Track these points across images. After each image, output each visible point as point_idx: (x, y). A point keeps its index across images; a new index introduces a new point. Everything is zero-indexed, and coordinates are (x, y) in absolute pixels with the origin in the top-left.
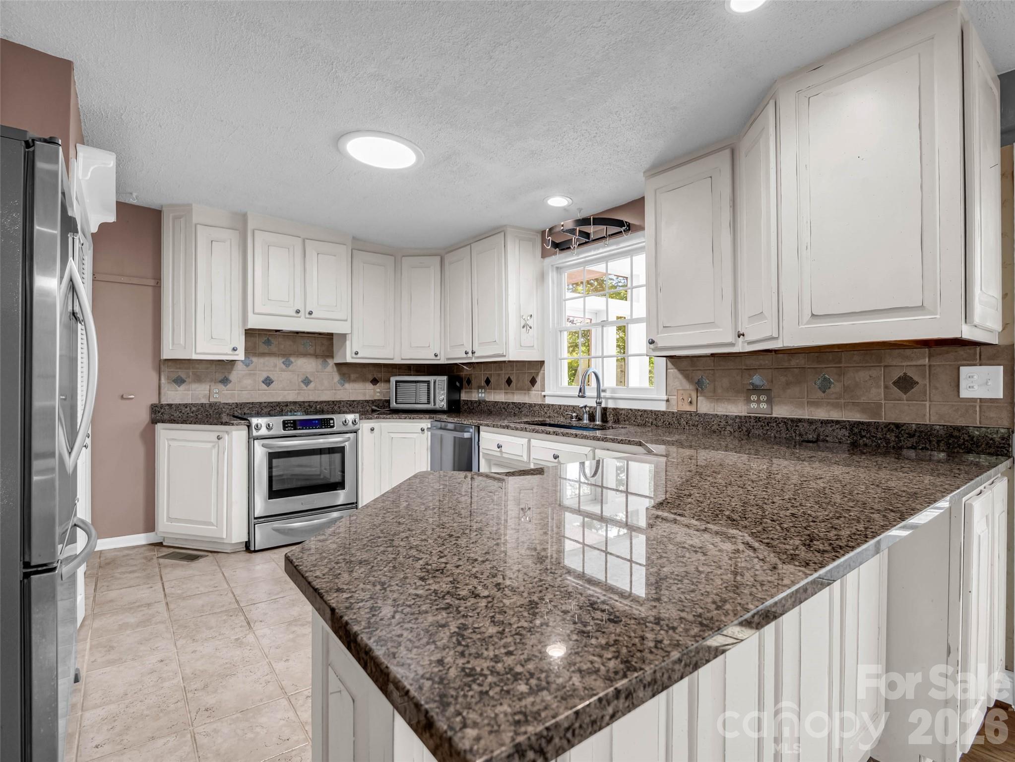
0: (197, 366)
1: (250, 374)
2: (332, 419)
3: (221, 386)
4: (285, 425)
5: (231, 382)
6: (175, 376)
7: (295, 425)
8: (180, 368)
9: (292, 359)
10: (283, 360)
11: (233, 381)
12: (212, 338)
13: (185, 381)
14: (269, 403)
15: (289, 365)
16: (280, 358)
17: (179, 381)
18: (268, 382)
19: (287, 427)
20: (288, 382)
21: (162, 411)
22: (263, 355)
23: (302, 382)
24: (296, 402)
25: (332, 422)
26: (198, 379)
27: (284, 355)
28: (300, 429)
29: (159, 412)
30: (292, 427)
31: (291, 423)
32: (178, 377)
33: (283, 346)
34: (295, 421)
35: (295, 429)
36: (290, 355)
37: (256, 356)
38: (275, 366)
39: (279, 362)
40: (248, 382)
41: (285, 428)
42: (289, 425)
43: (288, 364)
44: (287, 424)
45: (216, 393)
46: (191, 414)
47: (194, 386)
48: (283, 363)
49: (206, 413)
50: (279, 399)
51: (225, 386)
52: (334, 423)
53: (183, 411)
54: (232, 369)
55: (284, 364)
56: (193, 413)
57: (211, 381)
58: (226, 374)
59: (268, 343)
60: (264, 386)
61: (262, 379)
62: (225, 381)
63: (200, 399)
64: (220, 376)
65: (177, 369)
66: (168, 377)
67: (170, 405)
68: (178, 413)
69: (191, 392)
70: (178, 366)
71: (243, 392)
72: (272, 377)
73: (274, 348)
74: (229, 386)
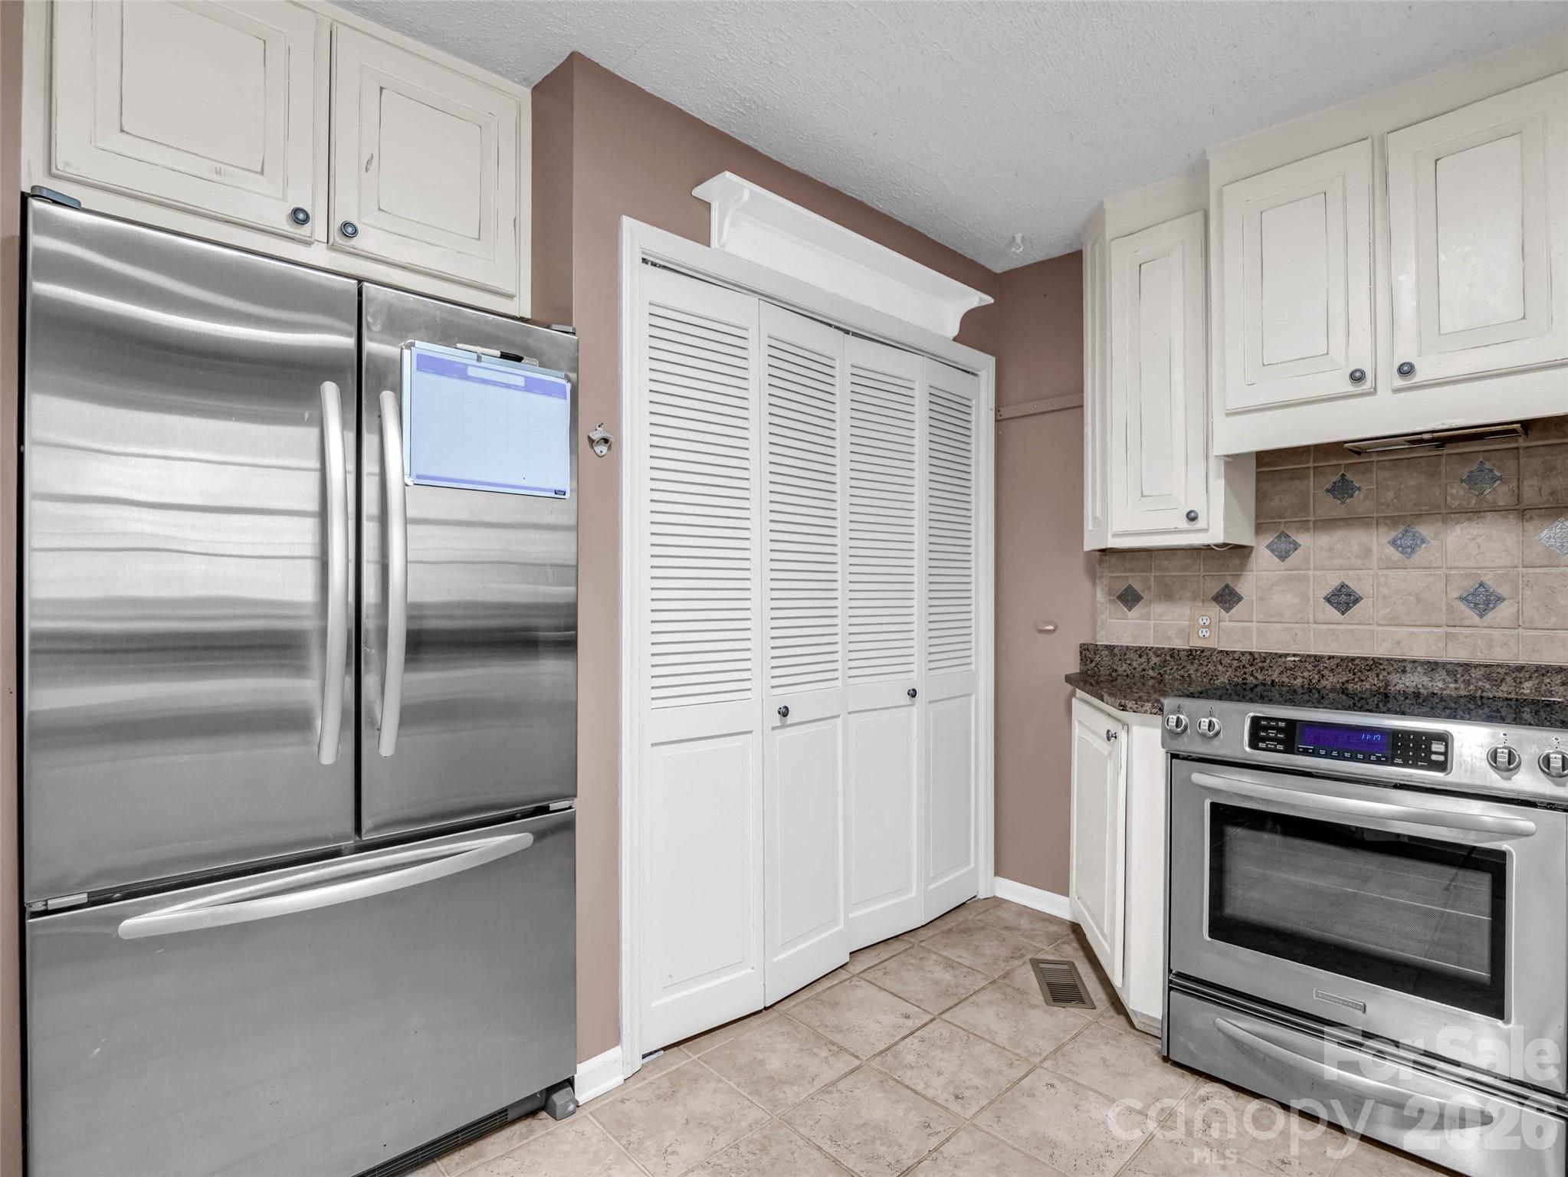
0: (1165, 563)
1: (1290, 578)
2: (1444, 738)
3: (1215, 610)
4: (1259, 732)
5: (1240, 599)
6: (1121, 587)
7: (1291, 736)
8: (1131, 570)
9: (1424, 530)
10: (1393, 534)
11: (1245, 598)
12: (1143, 496)
13: (1142, 598)
14: (1342, 659)
15: (1413, 549)
16: (1383, 529)
17: (1129, 598)
18: (1343, 599)
19: (1264, 740)
20: (1412, 599)
21: (1097, 659)
22: (1327, 524)
23: (1463, 599)
24: (1436, 663)
25: (1437, 747)
26: (1167, 594)
27: (1394, 521)
28: (1305, 752)
29: (1092, 662)
30: (1279, 741)
31: (1279, 730)
32: (1126, 590)
33: (1390, 494)
34: (1291, 724)
35: (1290, 749)
36: (1419, 517)
37: (1307, 530)
38: (1367, 553)
39: (1379, 542)
40: (1284, 600)
41: (1254, 743)
42: (1272, 733)
43: (1407, 547)
44: (1266, 728)
45: (1204, 626)
46: (1151, 672)
47: (1158, 609)
48: (1393, 543)
49: (1181, 672)
50: (1380, 651)
51: (1227, 610)
52: (1445, 754)
53: (1135, 664)
54: (1243, 566)
55: (1397, 547)
56: (1153, 669)
57: (1195, 598)
58: (1229, 580)
59: (1342, 489)
60: (1332, 612)
61: (1327, 591)
62: (1227, 598)
63: (1169, 638)
64: (1215, 587)
65: (1125, 572)
66: (1110, 588)
67: (1110, 648)
68: (1125, 667)
69: (1152, 622)
70: (1128, 566)
71: (1273, 627)
72: (1353, 585)
73: (1360, 502)
74: (1237, 609)
